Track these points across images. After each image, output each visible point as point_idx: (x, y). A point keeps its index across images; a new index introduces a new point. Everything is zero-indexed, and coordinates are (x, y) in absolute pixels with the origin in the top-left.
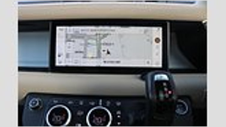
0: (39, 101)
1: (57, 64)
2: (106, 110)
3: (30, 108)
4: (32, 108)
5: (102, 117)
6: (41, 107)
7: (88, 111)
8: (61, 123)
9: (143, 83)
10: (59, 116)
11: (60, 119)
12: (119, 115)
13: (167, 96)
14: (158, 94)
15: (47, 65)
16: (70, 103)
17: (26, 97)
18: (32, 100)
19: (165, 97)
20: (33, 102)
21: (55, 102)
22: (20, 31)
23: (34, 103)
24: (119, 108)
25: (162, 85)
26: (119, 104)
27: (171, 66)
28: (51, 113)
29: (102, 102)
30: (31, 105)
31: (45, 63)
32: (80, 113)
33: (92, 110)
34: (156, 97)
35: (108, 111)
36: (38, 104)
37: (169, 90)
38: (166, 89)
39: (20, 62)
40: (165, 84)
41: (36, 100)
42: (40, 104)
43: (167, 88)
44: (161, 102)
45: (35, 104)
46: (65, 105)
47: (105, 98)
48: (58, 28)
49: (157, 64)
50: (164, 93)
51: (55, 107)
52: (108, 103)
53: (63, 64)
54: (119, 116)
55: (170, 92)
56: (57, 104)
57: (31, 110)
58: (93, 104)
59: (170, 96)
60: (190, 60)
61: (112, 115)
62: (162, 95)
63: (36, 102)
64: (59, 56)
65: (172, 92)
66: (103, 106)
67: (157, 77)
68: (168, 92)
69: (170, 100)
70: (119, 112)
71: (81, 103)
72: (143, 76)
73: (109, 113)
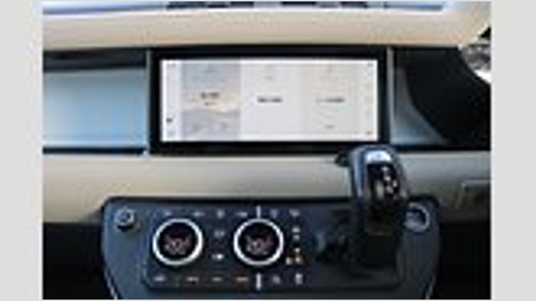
0: (136, 216)
1: (165, 138)
2: (271, 224)
3: (114, 227)
4: (120, 227)
5: (264, 238)
7: (235, 229)
8: (183, 253)
9: (345, 172)
10: (179, 240)
11: (181, 246)
12: (296, 234)
13: (390, 189)
14: (373, 188)
15: (144, 142)
16: (197, 214)
17: (103, 209)
18: (121, 211)
19: (386, 193)
20: (122, 214)
21: (167, 213)
23: (124, 216)
24: (296, 221)
25: (380, 170)
26: (295, 213)
27: (396, 139)
28: (162, 235)
29: (263, 211)
30: (117, 221)
31: (140, 137)
32: (219, 234)
33: (242, 227)
34: (369, 194)
35: (275, 227)
36: (131, 220)
37: (394, 179)
38: (388, 179)
40: (385, 169)
41: (129, 212)
42: (136, 219)
43: (389, 175)
44: (379, 202)
45: (127, 219)
47: (267, 203)
48: (165, 63)
49: (369, 133)
50: (385, 184)
51: (167, 223)
52: (274, 213)
53: (178, 138)
54: (296, 237)
55: (395, 184)
56: (171, 217)
57: (117, 230)
58: (244, 214)
59: (396, 190)
60: (433, 124)
62: (380, 190)
63: (128, 216)
64: (169, 120)
65: (399, 183)
66: (264, 217)
67: (371, 157)
68: (391, 184)
69: (395, 198)
70: (296, 230)
71: (220, 214)
72: (341, 156)
73: (278, 231)
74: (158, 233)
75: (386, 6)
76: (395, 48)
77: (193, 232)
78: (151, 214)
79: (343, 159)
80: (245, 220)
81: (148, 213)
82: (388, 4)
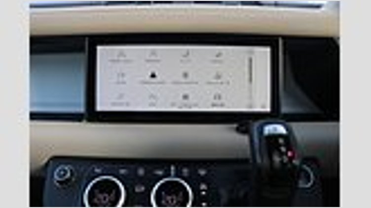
0: (71, 171)
1: (99, 108)
2: (183, 182)
3: (55, 182)
4: (58, 182)
5: (177, 194)
6: (73, 179)
7: (154, 186)
9: (245, 139)
10: (106, 195)
11: (107, 200)
12: (204, 190)
13: (286, 159)
15: (82, 109)
16: (122, 171)
17: (47, 164)
18: (60, 168)
19: (282, 162)
20: (60, 171)
21: (98, 171)
22: (32, 52)
23: (62, 173)
24: (203, 180)
25: (277, 141)
26: (202, 172)
27: (285, 109)
29: (176, 170)
30: (56, 177)
31: (79, 105)
32: (139, 189)
33: (159, 184)
34: (266, 161)
35: (186, 184)
36: (68, 175)
37: (289, 149)
38: (283, 149)
39: (32, 104)
40: (281, 141)
41: (66, 168)
42: (72, 175)
43: (284, 146)
45: (64, 175)
46: (115, 176)
47: (180, 163)
48: (99, 48)
49: (263, 107)
50: (281, 154)
51: (97, 179)
52: (185, 171)
54: (204, 193)
55: (290, 153)
57: (58, 184)
58: (160, 173)
59: (291, 159)
61: (193, 191)
62: (277, 159)
63: (66, 172)
65: (293, 153)
66: (177, 176)
67: (269, 129)
68: (286, 154)
69: (289, 166)
70: (203, 187)
71: (141, 172)
72: (241, 125)
73: (188, 188)
74: (89, 188)
75: (276, 5)
76: (285, 38)
77: (117, 187)
78: (85, 170)
79: (244, 128)
80: (161, 178)
81: (82, 169)
82: (278, 3)
